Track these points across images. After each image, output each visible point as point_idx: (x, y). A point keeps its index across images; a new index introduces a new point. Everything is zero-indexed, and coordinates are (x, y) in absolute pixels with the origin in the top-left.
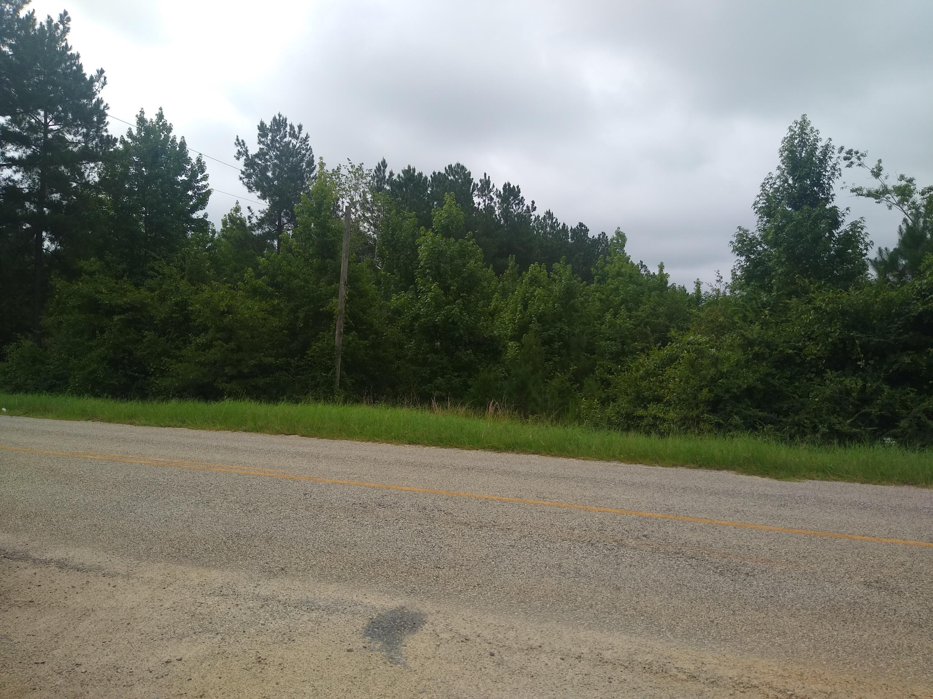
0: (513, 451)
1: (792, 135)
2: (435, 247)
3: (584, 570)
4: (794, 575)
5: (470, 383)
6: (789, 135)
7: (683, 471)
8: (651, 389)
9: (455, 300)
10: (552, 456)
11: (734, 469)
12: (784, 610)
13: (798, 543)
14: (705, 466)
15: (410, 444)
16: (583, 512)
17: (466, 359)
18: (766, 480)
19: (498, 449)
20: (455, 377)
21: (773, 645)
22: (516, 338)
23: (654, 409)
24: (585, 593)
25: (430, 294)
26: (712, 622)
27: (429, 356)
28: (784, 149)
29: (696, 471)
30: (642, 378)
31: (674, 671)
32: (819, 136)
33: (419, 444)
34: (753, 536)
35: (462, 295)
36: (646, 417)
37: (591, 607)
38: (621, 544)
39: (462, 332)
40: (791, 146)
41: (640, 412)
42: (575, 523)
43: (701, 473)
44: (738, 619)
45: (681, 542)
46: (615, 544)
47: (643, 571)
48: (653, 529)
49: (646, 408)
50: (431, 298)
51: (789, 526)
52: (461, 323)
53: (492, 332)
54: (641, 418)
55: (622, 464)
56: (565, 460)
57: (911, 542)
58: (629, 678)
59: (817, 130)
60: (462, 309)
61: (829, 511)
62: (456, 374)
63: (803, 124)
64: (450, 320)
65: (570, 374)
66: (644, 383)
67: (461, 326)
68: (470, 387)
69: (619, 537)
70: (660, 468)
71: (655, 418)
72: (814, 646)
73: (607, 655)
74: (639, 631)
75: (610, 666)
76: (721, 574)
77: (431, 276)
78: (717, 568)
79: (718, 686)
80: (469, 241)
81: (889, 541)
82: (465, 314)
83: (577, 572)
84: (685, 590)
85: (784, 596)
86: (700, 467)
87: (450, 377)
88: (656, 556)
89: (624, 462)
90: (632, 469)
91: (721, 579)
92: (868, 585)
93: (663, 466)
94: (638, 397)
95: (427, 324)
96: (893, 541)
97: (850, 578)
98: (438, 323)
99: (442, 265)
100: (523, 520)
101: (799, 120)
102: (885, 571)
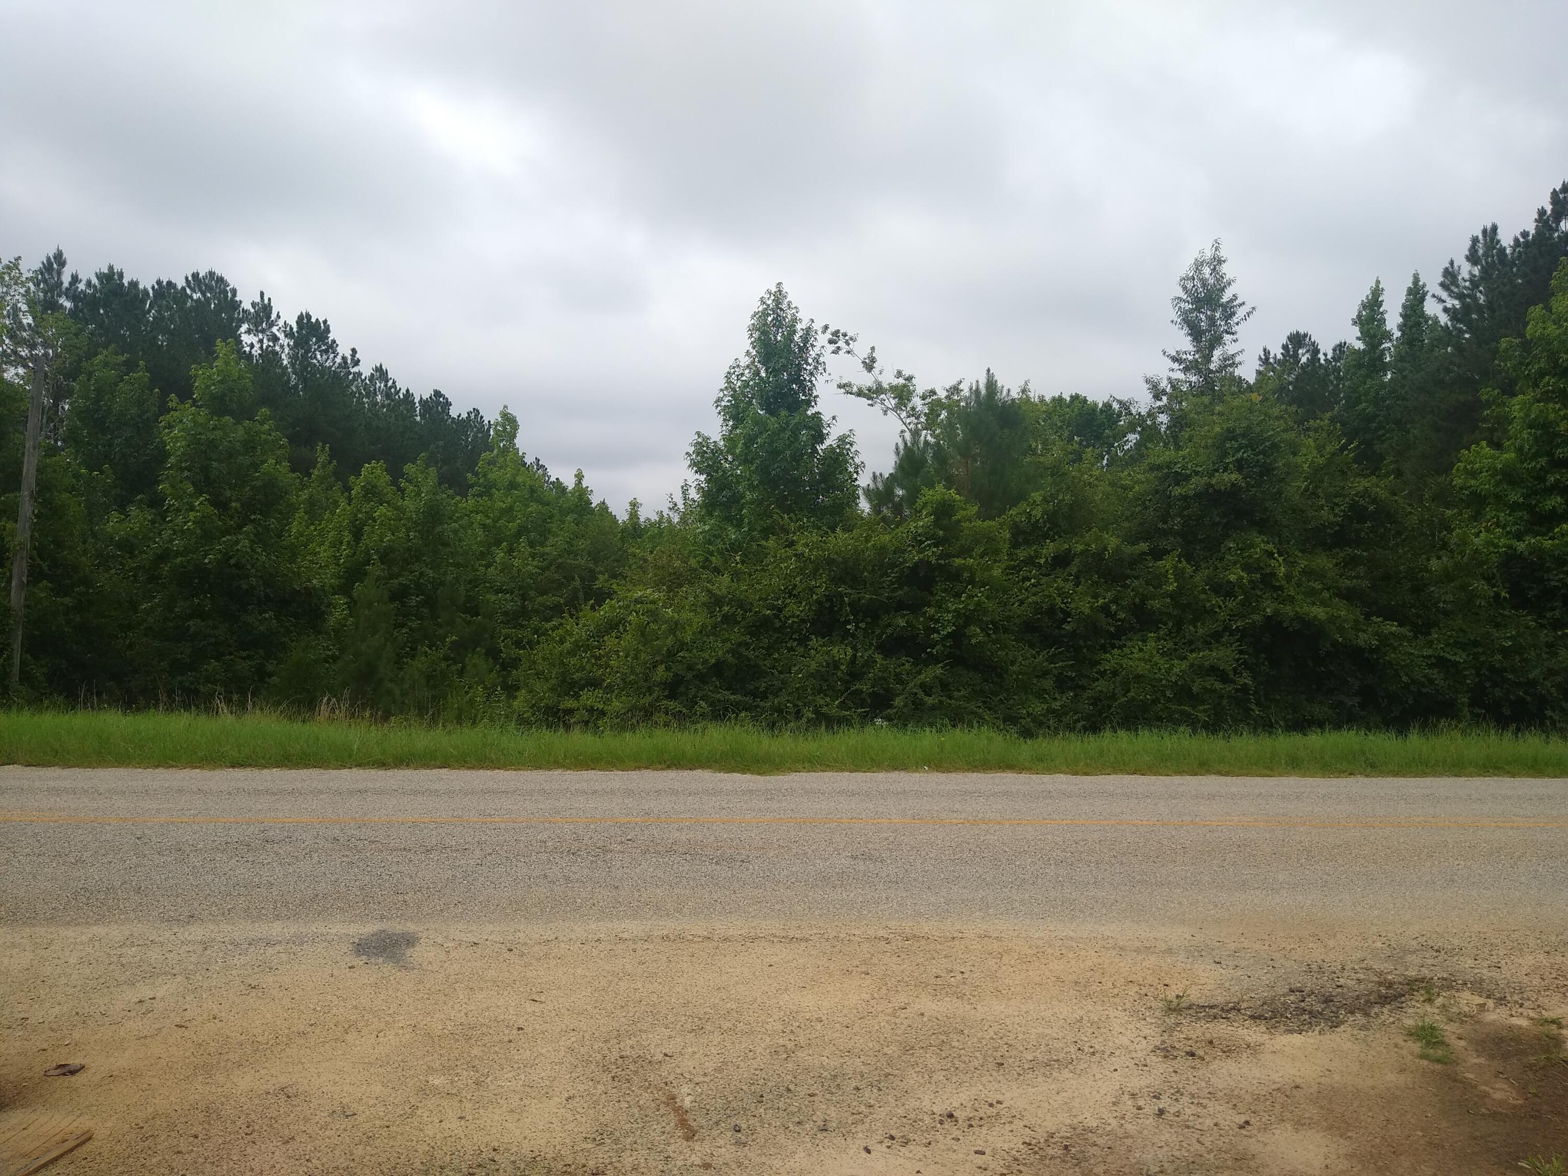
0: (408, 765)
1: (766, 309)
2: (200, 434)
3: (573, 877)
4: (786, 857)
5: (270, 668)
6: (761, 309)
7: (648, 774)
8: (583, 669)
9: (240, 527)
10: (469, 768)
11: (710, 767)
12: (780, 885)
13: (788, 831)
14: (675, 765)
15: (233, 767)
16: (547, 825)
17: (262, 628)
18: (748, 776)
19: (384, 765)
20: (243, 658)
21: (773, 910)
22: (345, 589)
23: (589, 698)
24: (583, 895)
25: (192, 515)
26: (716, 901)
27: (191, 623)
28: (752, 329)
29: (665, 773)
30: (572, 653)
31: (691, 937)
32: (799, 316)
33: (250, 765)
34: (743, 829)
35: (253, 517)
36: (578, 709)
38: (606, 850)
39: (253, 581)
40: (764, 325)
41: (569, 703)
42: (545, 836)
43: (672, 774)
44: (739, 896)
45: (670, 841)
46: (599, 850)
47: (638, 871)
48: (636, 833)
49: (577, 696)
50: (194, 523)
51: (778, 817)
52: (253, 566)
53: (309, 581)
54: (570, 712)
55: (568, 772)
56: (489, 773)
57: (896, 821)
58: (651, 947)
59: (796, 308)
60: (253, 541)
61: (817, 800)
62: (244, 654)
63: (779, 296)
64: (232, 562)
65: (446, 648)
66: (573, 661)
67: (253, 571)
68: (270, 675)
69: (600, 844)
71: (591, 710)
72: (809, 907)
73: (625, 936)
74: (648, 916)
75: (631, 942)
76: (717, 863)
77: (193, 484)
78: (712, 859)
79: (731, 941)
80: (262, 423)
81: (875, 821)
82: (259, 550)
83: (568, 879)
84: (684, 881)
85: (779, 874)
86: (669, 767)
87: (232, 660)
88: (648, 856)
89: (570, 769)
91: (718, 867)
92: (854, 858)
94: (564, 681)
95: (186, 567)
96: (879, 821)
97: (839, 854)
98: (210, 566)
99: (215, 464)
100: (476, 839)
101: (774, 289)
102: (870, 846)
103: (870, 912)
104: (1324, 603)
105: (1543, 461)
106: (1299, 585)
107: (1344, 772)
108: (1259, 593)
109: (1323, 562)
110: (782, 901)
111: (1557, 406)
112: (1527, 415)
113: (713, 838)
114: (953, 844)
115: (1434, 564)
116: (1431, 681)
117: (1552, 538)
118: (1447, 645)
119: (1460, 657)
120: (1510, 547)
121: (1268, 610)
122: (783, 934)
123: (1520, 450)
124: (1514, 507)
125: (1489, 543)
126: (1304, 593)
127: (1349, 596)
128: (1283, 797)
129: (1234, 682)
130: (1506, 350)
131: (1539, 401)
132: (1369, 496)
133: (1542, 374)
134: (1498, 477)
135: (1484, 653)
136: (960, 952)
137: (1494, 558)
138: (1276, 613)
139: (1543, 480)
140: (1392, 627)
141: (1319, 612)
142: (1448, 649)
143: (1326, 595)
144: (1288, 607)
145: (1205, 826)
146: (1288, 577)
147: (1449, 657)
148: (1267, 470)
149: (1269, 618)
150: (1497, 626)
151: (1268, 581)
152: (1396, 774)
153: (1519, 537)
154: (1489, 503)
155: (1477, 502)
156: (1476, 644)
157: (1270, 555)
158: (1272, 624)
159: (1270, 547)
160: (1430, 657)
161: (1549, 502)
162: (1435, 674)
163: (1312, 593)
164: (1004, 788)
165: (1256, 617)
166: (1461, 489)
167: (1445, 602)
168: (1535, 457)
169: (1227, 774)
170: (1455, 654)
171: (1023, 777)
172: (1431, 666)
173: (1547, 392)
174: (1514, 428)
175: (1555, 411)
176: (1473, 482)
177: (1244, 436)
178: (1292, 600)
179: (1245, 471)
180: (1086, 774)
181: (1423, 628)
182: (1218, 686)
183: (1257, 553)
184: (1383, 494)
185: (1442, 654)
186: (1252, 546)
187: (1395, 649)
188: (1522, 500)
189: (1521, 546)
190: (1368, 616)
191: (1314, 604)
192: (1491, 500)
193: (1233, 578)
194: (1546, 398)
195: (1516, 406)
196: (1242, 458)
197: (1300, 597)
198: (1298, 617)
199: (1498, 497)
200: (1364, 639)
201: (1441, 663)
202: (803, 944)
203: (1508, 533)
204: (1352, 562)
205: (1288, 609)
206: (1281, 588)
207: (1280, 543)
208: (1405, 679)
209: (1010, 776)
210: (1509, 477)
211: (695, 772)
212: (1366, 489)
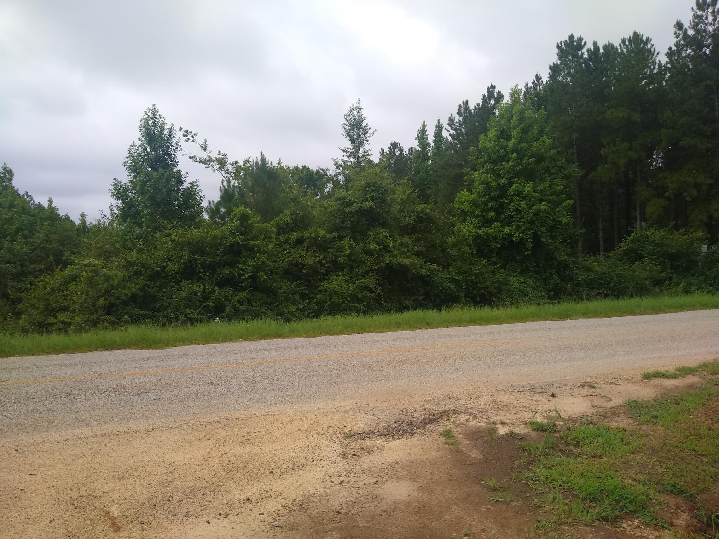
1: (147, 118)
4: (169, 388)
7: (96, 354)
8: (58, 302)
12: (166, 402)
13: (171, 376)
14: (111, 348)
18: (151, 351)
21: (162, 415)
23: (62, 317)
24: (58, 418)
26: (132, 413)
29: (105, 352)
30: (50, 294)
31: (118, 433)
34: (147, 377)
36: (56, 323)
37: (65, 422)
38: (71, 394)
41: (51, 320)
43: (109, 352)
44: (144, 410)
45: (107, 386)
46: (67, 394)
47: (89, 403)
48: (88, 384)
49: (55, 316)
51: (166, 369)
54: (52, 324)
55: (51, 355)
57: (225, 366)
58: (96, 440)
59: (164, 117)
61: (186, 359)
63: (154, 111)
66: (51, 298)
69: (68, 391)
70: (80, 354)
71: (64, 323)
72: (181, 411)
73: (82, 436)
74: (95, 425)
75: (85, 439)
76: (132, 395)
78: (130, 393)
79: (139, 432)
81: (215, 367)
84: (115, 405)
85: (165, 397)
86: (107, 349)
88: (94, 395)
89: (52, 354)
90: (60, 357)
91: (133, 397)
92: (204, 385)
93: (81, 353)
94: (47, 309)
96: (217, 366)
97: (196, 384)
102: (212, 379)
103: (211, 410)
104: (408, 257)
105: (487, 197)
106: (398, 250)
107: (418, 328)
108: (383, 254)
109: (407, 240)
110: (167, 410)
111: (491, 175)
112: (480, 179)
113: (130, 383)
114: (252, 374)
115: (449, 240)
116: (450, 288)
117: (491, 229)
118: (455, 273)
119: (460, 278)
120: (476, 233)
121: (387, 261)
122: (167, 425)
123: (478, 193)
124: (477, 216)
125: (469, 231)
126: (400, 253)
127: (418, 254)
128: (394, 340)
129: (375, 292)
130: (472, 152)
131: (485, 173)
132: (424, 212)
133: (485, 162)
134: (471, 204)
135: (469, 276)
136: (254, 423)
137: (471, 237)
138: (390, 262)
139: (487, 205)
140: (435, 267)
141: (406, 261)
142: (455, 275)
143: (409, 254)
144: (395, 259)
145: (362, 355)
146: (394, 247)
147: (456, 278)
148: (383, 201)
149: (387, 264)
150: (473, 265)
151: (386, 248)
152: (437, 327)
153: (479, 228)
154: (468, 215)
155: (464, 214)
156: (465, 272)
157: (386, 237)
158: (389, 267)
159: (386, 234)
160: (449, 278)
161: (490, 214)
162: (451, 285)
163: (403, 253)
164: (276, 346)
165: (382, 264)
166: (458, 209)
167: (454, 255)
168: (484, 196)
169: (372, 332)
170: (458, 277)
171: (286, 340)
172: (450, 282)
173: (487, 169)
174: (476, 184)
175: (491, 177)
176: (462, 206)
177: (374, 186)
178: (396, 256)
179: (375, 201)
180: (314, 337)
181: (446, 267)
182: (369, 294)
183: (381, 236)
184: (429, 211)
185: (454, 277)
186: (379, 234)
187: (436, 275)
188: (480, 213)
189: (480, 232)
190: (425, 262)
191: (404, 258)
192: (469, 214)
193: (372, 247)
194: (487, 172)
195: (476, 175)
196: (373, 196)
197: (399, 255)
198: (399, 264)
199: (471, 212)
200: (425, 272)
201: (453, 281)
202: (177, 429)
203: (476, 227)
204: (418, 240)
205: (394, 260)
206: (391, 251)
207: (390, 232)
208: (440, 288)
209: (280, 340)
210: (475, 204)
211: (122, 351)
212: (422, 209)
